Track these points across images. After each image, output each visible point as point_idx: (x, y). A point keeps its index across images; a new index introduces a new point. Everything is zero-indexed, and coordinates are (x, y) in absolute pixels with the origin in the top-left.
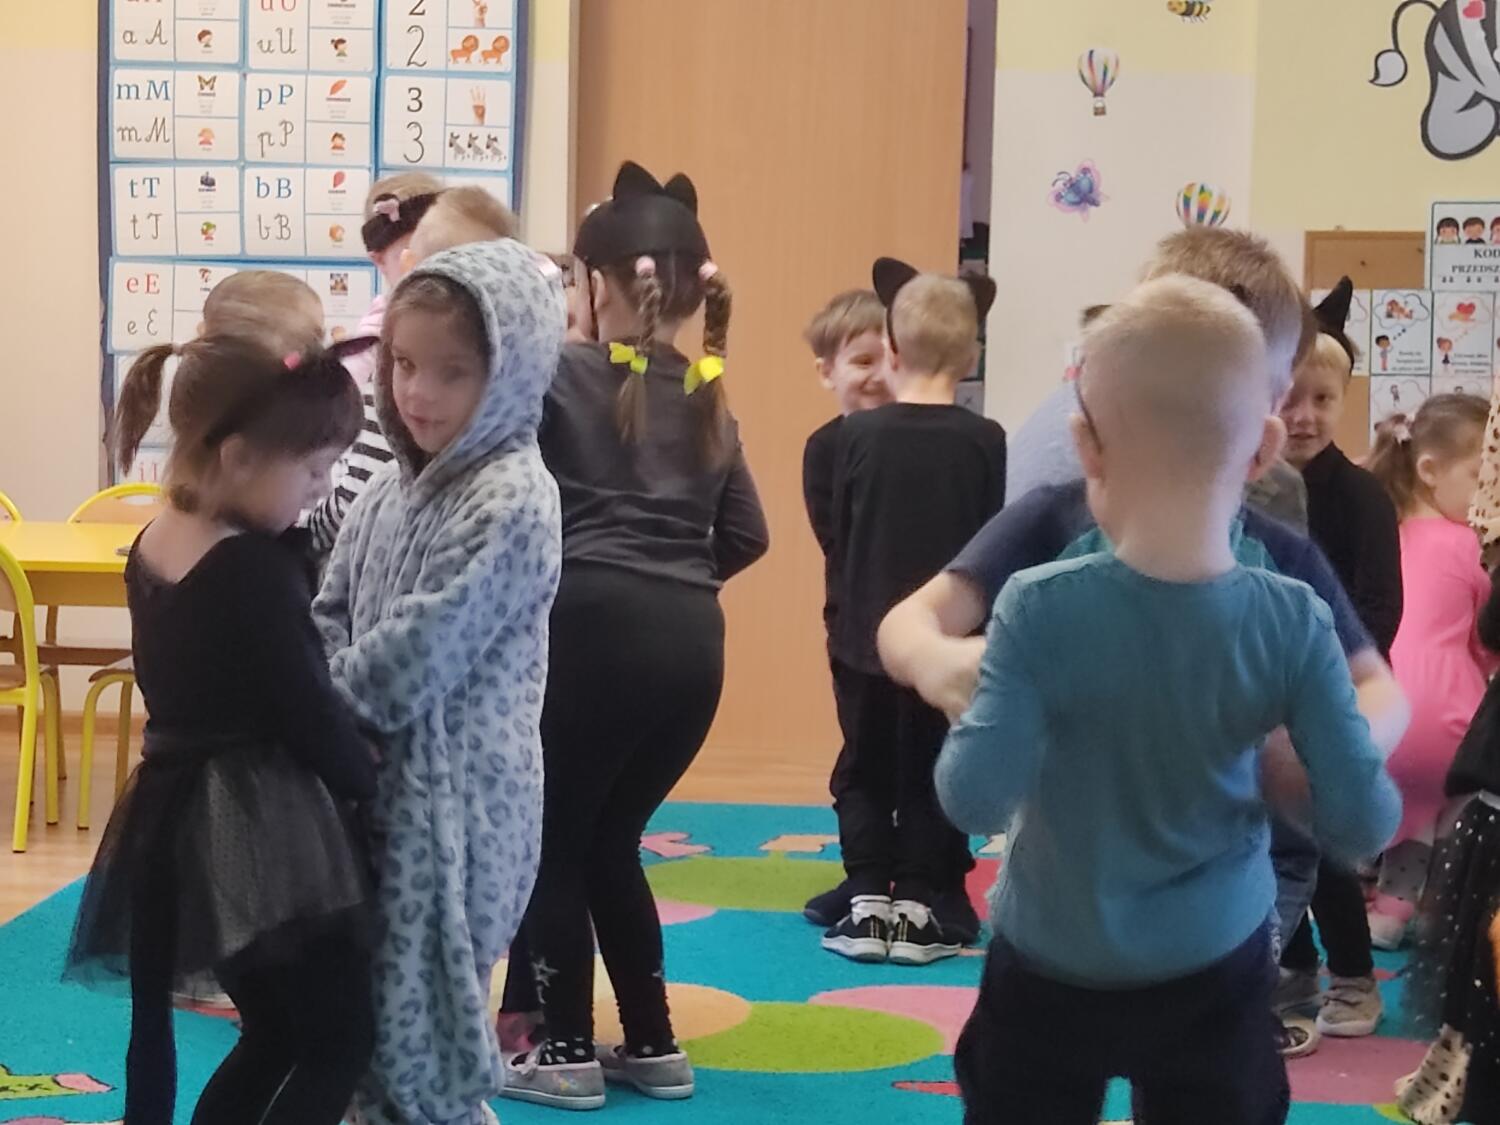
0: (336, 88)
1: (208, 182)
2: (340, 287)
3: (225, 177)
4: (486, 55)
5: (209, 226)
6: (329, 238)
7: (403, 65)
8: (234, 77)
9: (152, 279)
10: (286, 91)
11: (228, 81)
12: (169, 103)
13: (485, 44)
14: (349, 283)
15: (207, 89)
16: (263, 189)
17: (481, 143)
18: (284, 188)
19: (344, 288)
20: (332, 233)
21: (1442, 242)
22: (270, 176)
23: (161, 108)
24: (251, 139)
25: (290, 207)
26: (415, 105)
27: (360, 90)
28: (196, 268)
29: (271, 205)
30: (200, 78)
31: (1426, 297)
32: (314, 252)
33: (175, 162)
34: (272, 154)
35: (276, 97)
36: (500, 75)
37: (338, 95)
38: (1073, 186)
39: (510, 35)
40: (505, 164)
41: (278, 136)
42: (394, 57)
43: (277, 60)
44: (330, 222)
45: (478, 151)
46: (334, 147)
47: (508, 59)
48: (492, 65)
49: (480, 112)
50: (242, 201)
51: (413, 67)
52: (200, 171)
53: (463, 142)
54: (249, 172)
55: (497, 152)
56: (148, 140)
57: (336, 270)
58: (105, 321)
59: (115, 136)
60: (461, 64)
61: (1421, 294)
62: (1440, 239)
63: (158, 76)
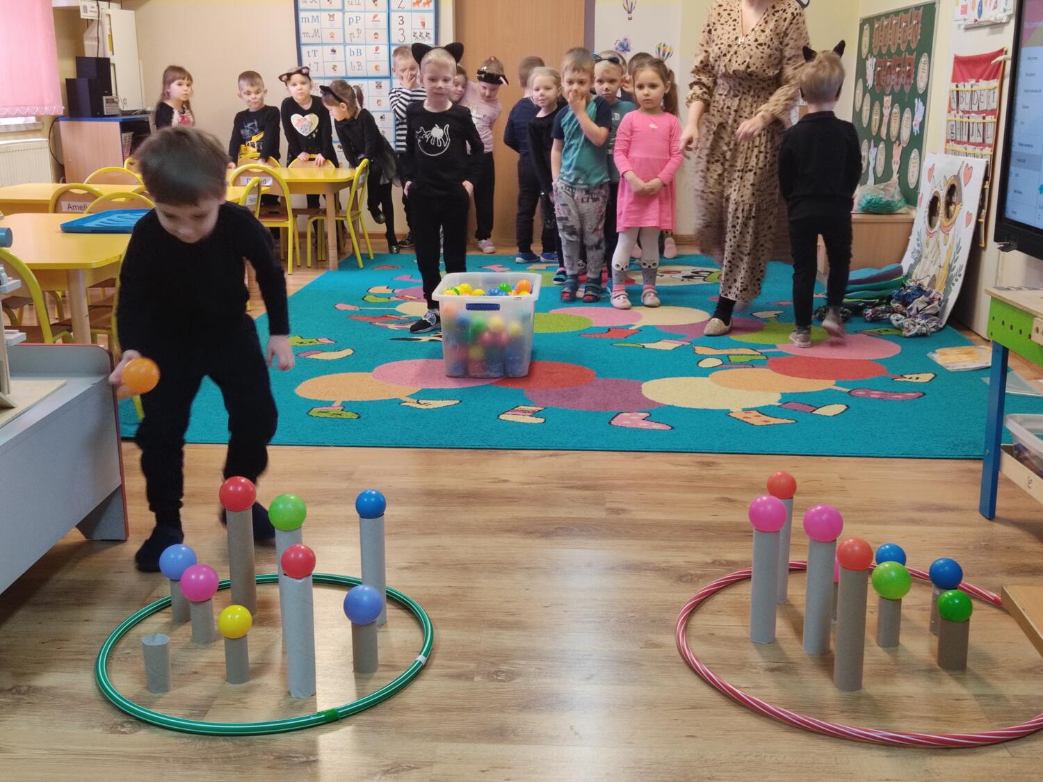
0: (375, 17)
1: (334, 51)
2: (379, 86)
3: (339, 49)
4: (424, 4)
5: (335, 66)
7: (396, 8)
8: (340, 14)
10: (358, 18)
11: (338, 15)
12: (319, 24)
14: (382, 85)
15: (332, 18)
16: (352, 53)
17: (424, 35)
18: (359, 52)
19: (381, 87)
20: (376, 68)
22: (354, 48)
23: (316, 25)
24: (347, 36)
25: (362, 59)
26: (401, 22)
27: (383, 17)
29: (355, 59)
30: (329, 15)
32: (369, 75)
33: (322, 44)
34: (354, 41)
35: (355, 20)
36: (429, 11)
37: (376, 19)
38: (621, 45)
41: (356, 34)
42: (394, 5)
43: (355, 8)
44: (374, 65)
45: (423, 38)
46: (376, 38)
47: (432, 5)
48: (427, 8)
49: (423, 24)
50: (345, 56)
51: (400, 9)
52: (331, 47)
53: (418, 35)
54: (347, 47)
55: (429, 38)
56: (313, 37)
57: (378, 80)
59: (302, 36)
60: (416, 8)
63: (315, 14)
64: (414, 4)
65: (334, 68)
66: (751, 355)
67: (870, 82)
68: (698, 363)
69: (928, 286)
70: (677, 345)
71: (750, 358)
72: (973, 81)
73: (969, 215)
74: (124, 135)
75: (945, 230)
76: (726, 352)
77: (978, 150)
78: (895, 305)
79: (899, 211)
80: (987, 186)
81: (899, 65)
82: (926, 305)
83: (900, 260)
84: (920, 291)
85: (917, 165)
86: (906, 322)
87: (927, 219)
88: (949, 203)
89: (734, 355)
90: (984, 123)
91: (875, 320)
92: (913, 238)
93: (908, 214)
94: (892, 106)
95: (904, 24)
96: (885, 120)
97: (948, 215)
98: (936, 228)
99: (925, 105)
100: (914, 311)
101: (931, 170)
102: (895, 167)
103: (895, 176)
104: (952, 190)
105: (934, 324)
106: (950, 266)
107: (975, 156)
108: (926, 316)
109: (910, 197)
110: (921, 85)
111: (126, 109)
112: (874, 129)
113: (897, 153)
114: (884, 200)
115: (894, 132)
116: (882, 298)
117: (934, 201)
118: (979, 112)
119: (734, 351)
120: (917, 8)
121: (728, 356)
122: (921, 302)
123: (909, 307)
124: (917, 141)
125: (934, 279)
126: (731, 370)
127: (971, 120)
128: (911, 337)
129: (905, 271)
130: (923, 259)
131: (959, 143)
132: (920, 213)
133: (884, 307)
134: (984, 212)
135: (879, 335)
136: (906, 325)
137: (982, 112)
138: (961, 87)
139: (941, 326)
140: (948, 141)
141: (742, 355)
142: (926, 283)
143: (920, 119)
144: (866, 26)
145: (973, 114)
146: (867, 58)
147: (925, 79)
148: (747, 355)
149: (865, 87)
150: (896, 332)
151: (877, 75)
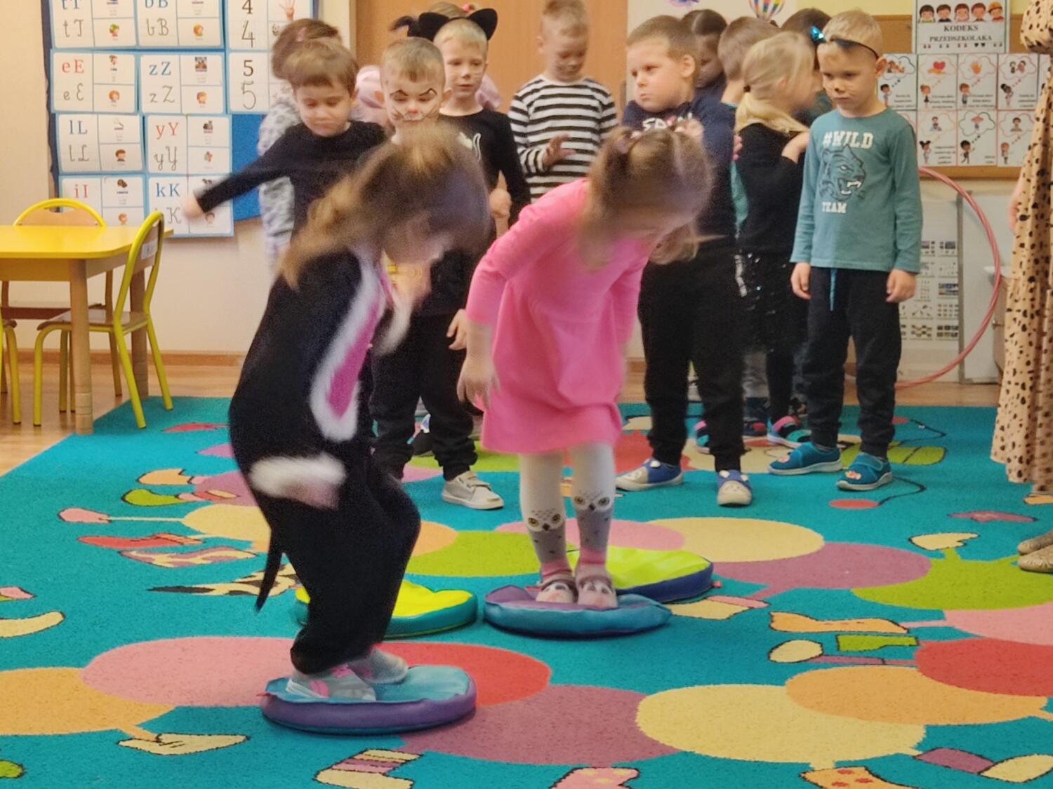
2: (202, 66)
5: (115, 27)
6: (194, 34)
9: (79, 63)
14: (208, 63)
16: (149, 2)
19: (205, 67)
20: (196, 30)
21: (923, 22)
28: (107, 56)
29: (154, 14)
31: (913, 58)
32: (184, 43)
44: (193, 24)
50: (135, 10)
57: (199, 55)
58: (49, 92)
61: (909, 56)
62: (922, 19)
65: (114, 30)
66: (886, 635)
68: (771, 652)
70: (739, 609)
71: (882, 641)
76: (835, 626)
89: (850, 633)
119: (853, 625)
121: (837, 636)
126: (835, 669)
141: (866, 634)
148: (877, 634)
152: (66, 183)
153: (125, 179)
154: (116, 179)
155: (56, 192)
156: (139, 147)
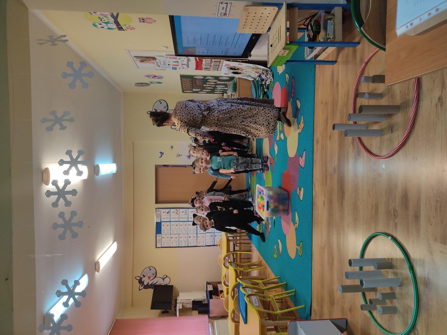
0: (181, 225)
3: (189, 235)
4: (177, 212)
8: (180, 235)
9: (199, 242)
10: (181, 230)
13: (176, 212)
17: (186, 212)
22: (189, 231)
25: (192, 229)
26: (182, 218)
27: (181, 223)
29: (192, 231)
30: (180, 238)
33: (188, 240)
34: (187, 231)
38: (188, 157)
39: (176, 209)
40: (187, 209)
42: (178, 220)
43: (178, 231)
46: (186, 225)
47: (178, 209)
48: (178, 211)
50: (192, 234)
51: (179, 218)
52: (189, 238)
56: (186, 243)
58: (203, 246)
59: (186, 246)
60: (178, 214)
63: (180, 242)
64: (177, 214)
65: (194, 237)
67: (199, 90)
68: (282, 140)
69: (258, 73)
70: (276, 145)
72: (203, 65)
73: (239, 64)
74: (213, 298)
75: (242, 70)
77: (221, 63)
78: (264, 83)
79: (236, 81)
80: (231, 60)
81: (196, 83)
82: (264, 75)
83: (250, 81)
84: (260, 76)
85: (223, 77)
86: (269, 81)
87: (239, 75)
88: (235, 69)
89: (279, 129)
90: (214, 62)
91: (268, 88)
92: (243, 78)
93: (236, 79)
94: (207, 84)
95: (185, 82)
96: (210, 86)
97: (238, 69)
98: (242, 72)
99: (207, 76)
100: (266, 78)
101: (225, 74)
102: (223, 83)
103: (226, 83)
104: (231, 69)
105: (270, 72)
106: (253, 68)
107: (223, 63)
108: (267, 74)
109: (232, 79)
110: (202, 77)
111: (206, 297)
112: (212, 88)
113: (219, 82)
114: (233, 86)
115: (214, 83)
116: (261, 86)
117: (234, 73)
118: (211, 63)
120: (181, 79)
121: (280, 131)
122: (263, 75)
123: (264, 79)
124: (217, 78)
125: (256, 72)
126: (285, 131)
127: (213, 65)
128: (273, 79)
129: (253, 79)
130: (250, 75)
131: (219, 67)
132: (236, 76)
133: (264, 86)
134: (238, 60)
135: (273, 88)
136: (270, 80)
137: (211, 62)
138: (204, 68)
139: (270, 70)
140: (218, 70)
142: (257, 74)
143: (211, 77)
144: (184, 91)
145: (211, 65)
146: (193, 91)
147: (200, 77)
149: (200, 91)
150: (272, 82)
151: (198, 88)
152: (215, 244)
153: (215, 235)
154: (215, 237)
155: (217, 245)
156: (210, 233)
